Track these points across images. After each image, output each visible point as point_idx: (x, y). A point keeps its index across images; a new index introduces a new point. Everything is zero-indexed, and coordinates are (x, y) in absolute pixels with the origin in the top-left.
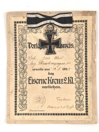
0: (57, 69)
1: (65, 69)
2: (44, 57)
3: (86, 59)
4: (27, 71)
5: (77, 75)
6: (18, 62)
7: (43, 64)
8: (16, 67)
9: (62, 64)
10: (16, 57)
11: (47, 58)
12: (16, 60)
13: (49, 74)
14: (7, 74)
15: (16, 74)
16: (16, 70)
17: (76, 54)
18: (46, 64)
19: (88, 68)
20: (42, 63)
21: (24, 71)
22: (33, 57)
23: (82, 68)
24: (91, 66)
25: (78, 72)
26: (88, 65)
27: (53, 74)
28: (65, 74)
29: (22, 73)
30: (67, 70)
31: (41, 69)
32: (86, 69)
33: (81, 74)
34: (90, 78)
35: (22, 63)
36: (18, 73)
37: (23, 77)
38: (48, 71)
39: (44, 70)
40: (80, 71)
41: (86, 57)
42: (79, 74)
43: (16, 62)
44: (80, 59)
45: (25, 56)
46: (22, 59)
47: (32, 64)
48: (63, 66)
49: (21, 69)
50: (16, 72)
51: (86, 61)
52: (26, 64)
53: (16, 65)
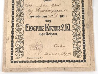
0: (54, 16)
1: (62, 16)
2: (42, 5)
3: (83, 6)
4: (24, 18)
5: (74, 22)
6: (15, 9)
7: (41, 11)
8: (13, 14)
9: (59, 11)
10: (13, 5)
11: (44, 6)
12: (13, 7)
13: (46, 21)
14: (4, 21)
15: (13, 21)
16: (13, 17)
17: (73, 2)
18: (43, 11)
19: (85, 15)
20: (39, 11)
21: (21, 18)
22: (30, 4)
23: (79, 15)
24: (88, 13)
25: (75, 19)
26: (85, 12)
27: (50, 21)
28: (62, 21)
29: (19, 20)
30: (64, 17)
31: (38, 16)
32: (83, 16)
33: (78, 20)
34: (87, 24)
35: (19, 10)
36: (15, 20)
37: (20, 24)
38: (45, 18)
39: (41, 17)
40: (77, 18)
41: (83, 4)
42: (76, 21)
43: (13, 9)
44: (77, 6)
45: (23, 4)
46: (19, 6)
47: (29, 11)
48: (60, 13)
49: (18, 16)
50: (13, 19)
51: (83, 9)
52: (23, 11)
53: (13, 12)
